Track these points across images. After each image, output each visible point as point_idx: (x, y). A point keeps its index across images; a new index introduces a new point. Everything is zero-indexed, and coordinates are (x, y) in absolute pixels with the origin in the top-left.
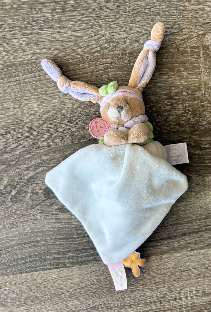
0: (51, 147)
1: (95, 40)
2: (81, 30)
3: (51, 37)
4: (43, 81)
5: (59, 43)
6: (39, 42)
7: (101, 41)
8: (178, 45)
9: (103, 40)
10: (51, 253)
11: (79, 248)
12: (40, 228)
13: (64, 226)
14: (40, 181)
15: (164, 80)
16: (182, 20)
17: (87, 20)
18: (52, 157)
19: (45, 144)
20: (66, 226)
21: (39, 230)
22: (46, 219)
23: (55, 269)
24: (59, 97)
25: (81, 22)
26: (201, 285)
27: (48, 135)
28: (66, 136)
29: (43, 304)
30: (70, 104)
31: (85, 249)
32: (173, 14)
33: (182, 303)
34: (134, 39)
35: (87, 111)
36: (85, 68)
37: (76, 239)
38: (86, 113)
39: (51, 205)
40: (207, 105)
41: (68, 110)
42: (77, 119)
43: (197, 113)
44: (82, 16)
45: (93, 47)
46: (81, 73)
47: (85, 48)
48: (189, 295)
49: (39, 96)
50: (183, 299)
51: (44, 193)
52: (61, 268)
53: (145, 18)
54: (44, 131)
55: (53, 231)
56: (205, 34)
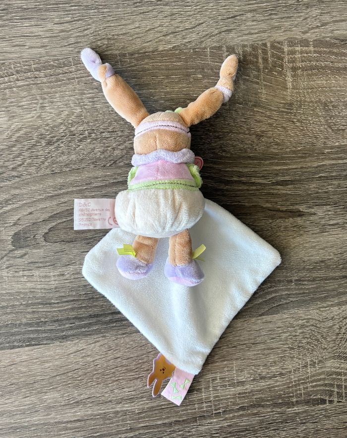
0: (24, 177)
1: (84, 36)
2: (65, 23)
3: (26, 31)
4: (15, 89)
5: (36, 38)
6: (10, 37)
7: (92, 38)
8: (193, 44)
9: (94, 35)
10: (20, 325)
11: (60, 318)
12: (6, 289)
13: (39, 286)
14: (7, 223)
15: (176, 90)
16: (199, 12)
17: (75, 10)
18: (24, 191)
19: (15, 174)
20: (43, 286)
21: (5, 292)
22: (14, 277)
23: (26, 347)
24: (36, 110)
25: (66, 13)
26: (227, 371)
27: (19, 161)
28: (43, 163)
29: (7, 397)
30: (49, 119)
31: (68, 319)
32: (188, 4)
33: (202, 396)
34: (136, 36)
35: (72, 129)
36: (71, 73)
37: (56, 305)
38: (71, 132)
39: (22, 257)
40: (234, 125)
41: (47, 128)
42: (58, 140)
43: (221, 135)
44: (67, 5)
45: (82, 45)
46: (65, 79)
47: (70, 46)
48: (211, 385)
49: (9, 109)
50: (203, 390)
51: (12, 240)
52: (34, 345)
53: (150, 8)
54: (14, 155)
55: (24, 293)
56: (229, 31)
